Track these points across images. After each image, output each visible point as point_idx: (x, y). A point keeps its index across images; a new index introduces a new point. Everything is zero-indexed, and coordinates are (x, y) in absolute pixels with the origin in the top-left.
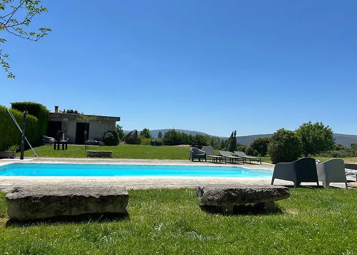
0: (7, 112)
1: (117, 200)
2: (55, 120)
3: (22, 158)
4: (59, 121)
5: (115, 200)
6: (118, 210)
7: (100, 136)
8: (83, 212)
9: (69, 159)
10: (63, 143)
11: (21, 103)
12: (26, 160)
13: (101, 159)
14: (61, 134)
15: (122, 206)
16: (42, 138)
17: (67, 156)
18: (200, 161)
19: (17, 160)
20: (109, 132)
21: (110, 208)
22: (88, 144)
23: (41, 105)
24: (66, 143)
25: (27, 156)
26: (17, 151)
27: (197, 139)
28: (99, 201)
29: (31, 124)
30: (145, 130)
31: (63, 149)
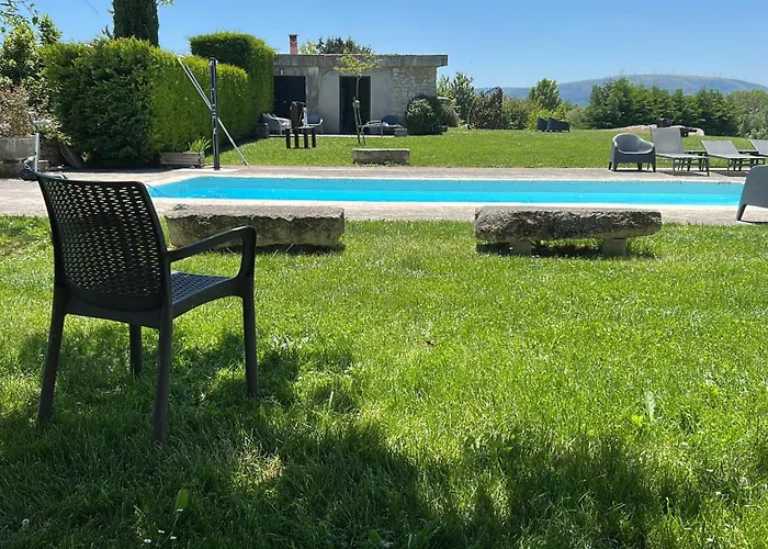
0: (178, 65)
1: (321, 226)
2: (290, 73)
3: (217, 167)
4: (298, 74)
5: (318, 225)
6: (323, 241)
7: (397, 110)
8: (271, 242)
9: (313, 168)
10: (305, 132)
11: (208, 36)
12: (225, 172)
13: (383, 168)
14: (300, 108)
15: (329, 236)
16: (262, 120)
17: (310, 162)
18: (640, 170)
19: (208, 171)
20: (421, 97)
21: (310, 238)
22: (367, 131)
23: (252, 38)
24: (313, 132)
25: (229, 162)
26: (208, 152)
27: (701, 104)
28: (293, 225)
29: (234, 89)
30: (545, 84)
31: (306, 146)
